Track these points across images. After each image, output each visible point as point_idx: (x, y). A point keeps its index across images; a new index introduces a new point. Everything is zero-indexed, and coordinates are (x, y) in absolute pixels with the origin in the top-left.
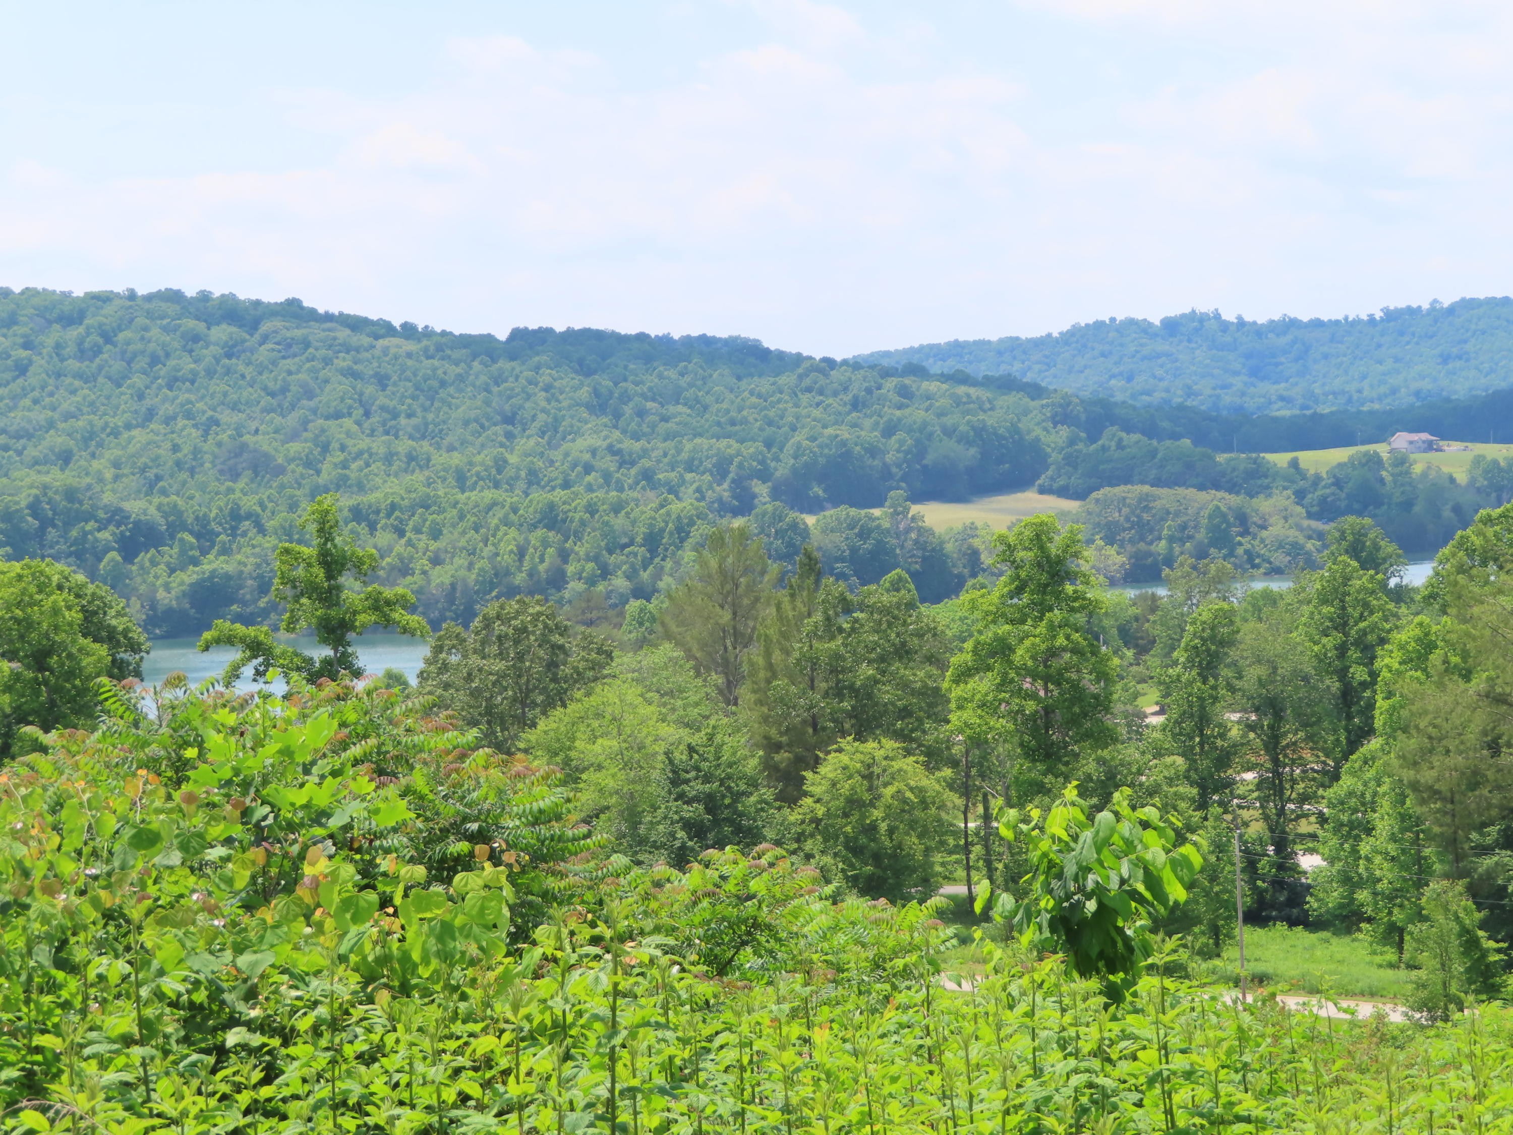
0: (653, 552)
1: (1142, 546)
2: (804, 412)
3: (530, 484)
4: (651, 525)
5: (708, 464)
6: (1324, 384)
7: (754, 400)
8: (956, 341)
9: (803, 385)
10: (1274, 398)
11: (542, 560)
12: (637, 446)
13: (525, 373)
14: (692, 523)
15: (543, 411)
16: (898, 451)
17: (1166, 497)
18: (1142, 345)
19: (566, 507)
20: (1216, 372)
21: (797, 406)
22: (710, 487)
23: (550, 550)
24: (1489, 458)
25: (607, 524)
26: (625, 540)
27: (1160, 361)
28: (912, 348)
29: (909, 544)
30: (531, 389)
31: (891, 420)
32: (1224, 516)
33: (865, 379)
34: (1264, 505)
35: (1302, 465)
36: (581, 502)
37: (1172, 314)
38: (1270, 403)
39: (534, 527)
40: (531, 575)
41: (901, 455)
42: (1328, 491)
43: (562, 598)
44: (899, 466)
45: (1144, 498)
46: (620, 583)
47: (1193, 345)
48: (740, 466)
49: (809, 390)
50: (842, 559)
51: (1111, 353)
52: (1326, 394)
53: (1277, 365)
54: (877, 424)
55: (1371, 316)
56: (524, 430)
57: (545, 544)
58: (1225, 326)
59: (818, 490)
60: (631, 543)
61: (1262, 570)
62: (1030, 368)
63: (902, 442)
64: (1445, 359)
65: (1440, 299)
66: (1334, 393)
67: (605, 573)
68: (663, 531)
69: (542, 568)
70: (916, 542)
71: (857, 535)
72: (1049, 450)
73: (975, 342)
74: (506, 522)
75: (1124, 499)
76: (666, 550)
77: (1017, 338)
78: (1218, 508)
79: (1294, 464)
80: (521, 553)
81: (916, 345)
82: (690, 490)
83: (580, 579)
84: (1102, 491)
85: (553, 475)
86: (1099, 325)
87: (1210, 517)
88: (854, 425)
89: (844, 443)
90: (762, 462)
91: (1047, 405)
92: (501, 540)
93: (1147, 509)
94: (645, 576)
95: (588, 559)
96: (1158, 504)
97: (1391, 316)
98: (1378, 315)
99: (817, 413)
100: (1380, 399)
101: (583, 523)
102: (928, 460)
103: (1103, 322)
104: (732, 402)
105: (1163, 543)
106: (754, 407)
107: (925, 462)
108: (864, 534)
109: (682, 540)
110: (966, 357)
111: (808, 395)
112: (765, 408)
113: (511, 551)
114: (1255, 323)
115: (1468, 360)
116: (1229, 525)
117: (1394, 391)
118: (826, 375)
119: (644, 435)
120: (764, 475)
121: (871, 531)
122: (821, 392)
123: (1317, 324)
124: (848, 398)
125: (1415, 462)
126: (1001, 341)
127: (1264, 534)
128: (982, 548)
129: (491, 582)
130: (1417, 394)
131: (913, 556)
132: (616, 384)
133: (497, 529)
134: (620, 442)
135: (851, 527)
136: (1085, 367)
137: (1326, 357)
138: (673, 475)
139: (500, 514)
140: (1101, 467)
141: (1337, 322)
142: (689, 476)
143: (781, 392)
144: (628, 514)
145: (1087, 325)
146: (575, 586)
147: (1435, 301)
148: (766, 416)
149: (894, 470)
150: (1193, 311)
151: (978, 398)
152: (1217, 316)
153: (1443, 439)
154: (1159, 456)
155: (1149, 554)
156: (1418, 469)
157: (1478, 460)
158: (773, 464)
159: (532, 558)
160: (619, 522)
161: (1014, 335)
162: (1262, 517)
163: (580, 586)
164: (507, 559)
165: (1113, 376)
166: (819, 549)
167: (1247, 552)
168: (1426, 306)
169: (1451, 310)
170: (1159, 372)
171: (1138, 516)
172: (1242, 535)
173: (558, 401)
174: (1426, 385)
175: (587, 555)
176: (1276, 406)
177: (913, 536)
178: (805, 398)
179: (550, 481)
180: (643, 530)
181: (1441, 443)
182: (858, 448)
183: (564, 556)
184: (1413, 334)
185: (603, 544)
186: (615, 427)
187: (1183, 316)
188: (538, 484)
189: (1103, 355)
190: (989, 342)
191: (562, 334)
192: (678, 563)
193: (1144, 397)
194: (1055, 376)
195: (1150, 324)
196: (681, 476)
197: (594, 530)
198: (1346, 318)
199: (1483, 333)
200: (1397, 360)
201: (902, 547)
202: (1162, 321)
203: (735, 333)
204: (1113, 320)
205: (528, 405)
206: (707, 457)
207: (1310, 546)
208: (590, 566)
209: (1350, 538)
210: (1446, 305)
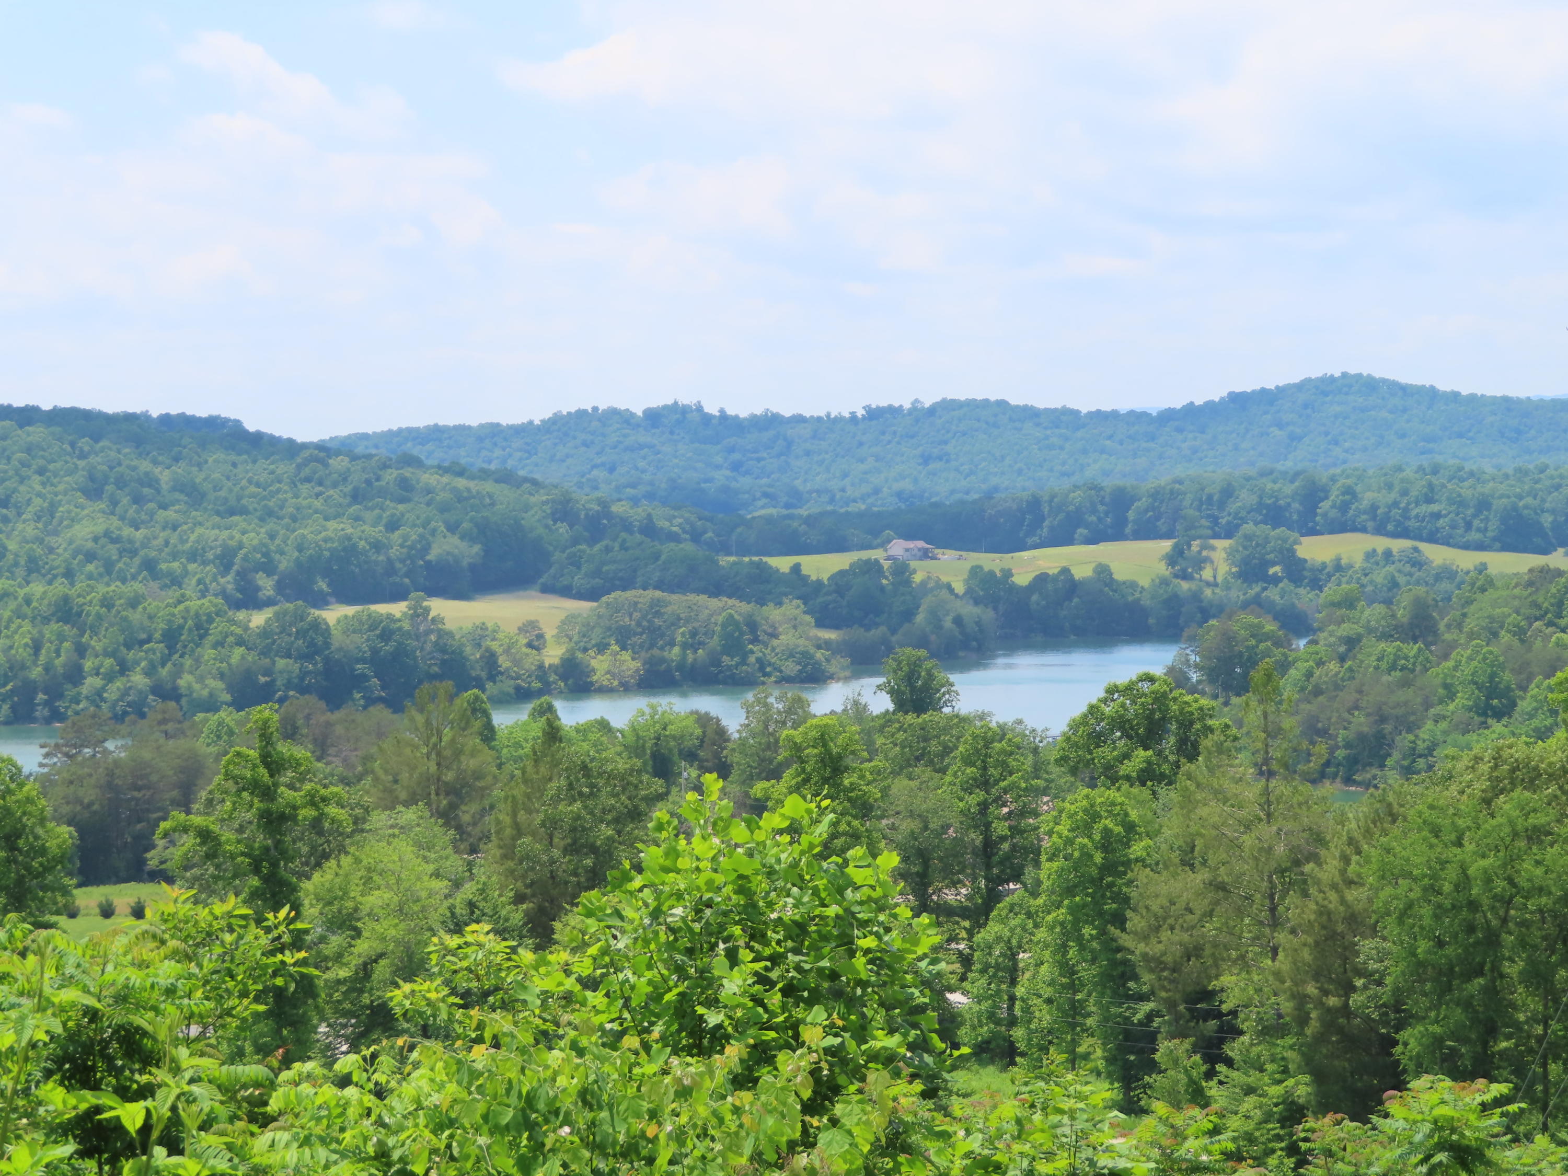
0: (171, 648)
1: (656, 652)
2: (305, 503)
3: (30, 571)
4: (170, 621)
5: (210, 555)
6: (805, 481)
7: (253, 489)
8: (436, 425)
9: (302, 475)
10: (758, 495)
11: (58, 653)
12: (139, 535)
13: (19, 455)
14: (210, 620)
15: (39, 495)
16: (402, 546)
17: (677, 602)
18: (625, 436)
19: (81, 600)
20: (699, 465)
21: (296, 496)
22: (215, 579)
23: (66, 645)
24: (986, 569)
25: (125, 619)
26: (144, 636)
27: (643, 452)
28: (390, 431)
29: (428, 647)
30: (24, 472)
31: (393, 515)
32: (736, 624)
33: (364, 470)
34: (773, 614)
35: (805, 571)
36: (95, 596)
37: (654, 405)
38: (754, 499)
39: (46, 620)
40: (47, 669)
41: (405, 550)
42: (830, 598)
43: (79, 694)
44: (402, 561)
45: (655, 603)
46: (139, 679)
47: (675, 437)
48: (245, 559)
49: (308, 480)
50: (363, 660)
51: (592, 443)
52: (810, 492)
53: (759, 460)
54: (380, 517)
55: (853, 414)
56: (19, 515)
57: (61, 638)
58: (707, 419)
59: (322, 585)
60: (148, 641)
61: (773, 679)
62: (510, 455)
63: (405, 538)
64: (926, 460)
65: (921, 399)
66: (818, 491)
67: (124, 668)
68: (181, 627)
69: (58, 662)
70: (436, 644)
71: (378, 636)
72: (551, 548)
73: (456, 428)
74: (18, 614)
75: (636, 603)
76: (185, 647)
77: (498, 425)
78: (731, 616)
79: (796, 568)
80: (37, 647)
81: (395, 428)
82: (194, 581)
83: (97, 674)
84: (613, 595)
85: (56, 563)
86: (581, 414)
87: (724, 626)
88: (357, 519)
89: (349, 538)
90: (266, 555)
91: (547, 502)
92: (16, 632)
93: (658, 614)
94: (164, 672)
95: (106, 654)
96: (669, 609)
97: (874, 414)
98: (860, 413)
99: (318, 504)
100: (863, 498)
101: (99, 617)
102: (432, 556)
103: (585, 411)
104: (231, 491)
105: (676, 650)
106: (253, 496)
107: (428, 558)
108: (386, 635)
109: (201, 637)
110: (446, 443)
111: (308, 485)
112: (264, 498)
113: (26, 645)
114: (737, 417)
115: (948, 461)
116: (742, 633)
117: (877, 491)
118: (326, 465)
119: (143, 522)
120: (268, 568)
121: (392, 632)
122: (320, 483)
123: (799, 419)
124: (349, 488)
125: (915, 572)
126: (481, 426)
127: (775, 642)
128: (499, 650)
129: (6, 675)
130: (899, 495)
131: (433, 658)
132: (111, 468)
133: (10, 621)
134: (120, 529)
135: (372, 628)
136: (567, 456)
137: (808, 453)
138: (175, 565)
139: (12, 605)
140: (605, 568)
141: (819, 419)
142: (192, 567)
143: (280, 482)
144: (145, 608)
145: (569, 413)
146: (92, 683)
147: (917, 401)
148: (265, 506)
149: (398, 565)
150: (676, 403)
151: (478, 493)
152: (699, 408)
153: (938, 548)
154: (663, 557)
155: (663, 660)
156: (918, 578)
157: (975, 571)
158: (277, 557)
159: (48, 652)
160: (136, 616)
161: (495, 421)
162: (773, 626)
163: (97, 682)
164: (22, 653)
165: (595, 466)
166: (340, 649)
167: (758, 660)
168: (907, 405)
169: (932, 411)
170: (642, 464)
171: (649, 621)
172: (752, 642)
173: (52, 485)
174: (907, 485)
175: (105, 650)
176: (760, 503)
177: (433, 638)
178: (304, 488)
179: (52, 569)
180: (162, 626)
181: (937, 551)
182: (362, 543)
183: (81, 650)
184: (895, 433)
185: (121, 639)
186: (113, 513)
187: (665, 407)
188: (38, 571)
189: (585, 444)
190: (469, 427)
191: (50, 411)
192: (198, 661)
193: (628, 490)
194: (537, 465)
195: (633, 415)
196: (185, 567)
197: (112, 625)
198: (828, 415)
199: (964, 435)
200: (878, 459)
201: (422, 649)
202: (645, 412)
203: (215, 413)
204: (595, 409)
205: (22, 488)
206: (212, 548)
207: (819, 655)
208: (109, 662)
209: (906, 669)
210: (927, 406)
